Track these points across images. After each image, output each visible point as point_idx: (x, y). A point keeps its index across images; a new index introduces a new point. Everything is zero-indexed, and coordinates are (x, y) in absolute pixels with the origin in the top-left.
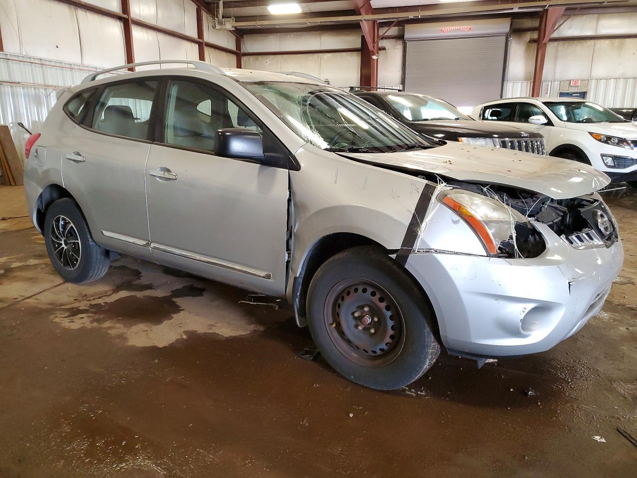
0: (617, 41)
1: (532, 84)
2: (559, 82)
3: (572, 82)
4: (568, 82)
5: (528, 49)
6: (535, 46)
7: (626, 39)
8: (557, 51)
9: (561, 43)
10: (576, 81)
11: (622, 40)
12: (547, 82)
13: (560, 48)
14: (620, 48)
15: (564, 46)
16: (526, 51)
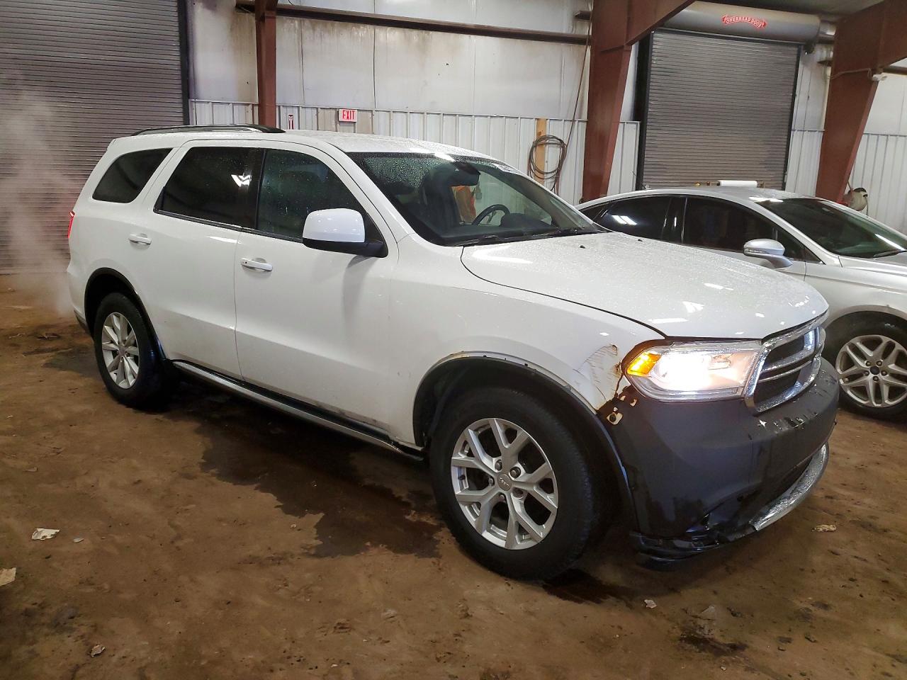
0: (415, 34)
1: (256, 109)
2: (315, 111)
3: (341, 111)
4: (334, 112)
5: (234, 27)
6: (250, 19)
7: (431, 33)
8: (301, 36)
9: (307, 22)
10: (350, 112)
11: (424, 33)
12: (290, 111)
13: (307, 34)
14: (423, 48)
15: (314, 30)
16: (232, 30)
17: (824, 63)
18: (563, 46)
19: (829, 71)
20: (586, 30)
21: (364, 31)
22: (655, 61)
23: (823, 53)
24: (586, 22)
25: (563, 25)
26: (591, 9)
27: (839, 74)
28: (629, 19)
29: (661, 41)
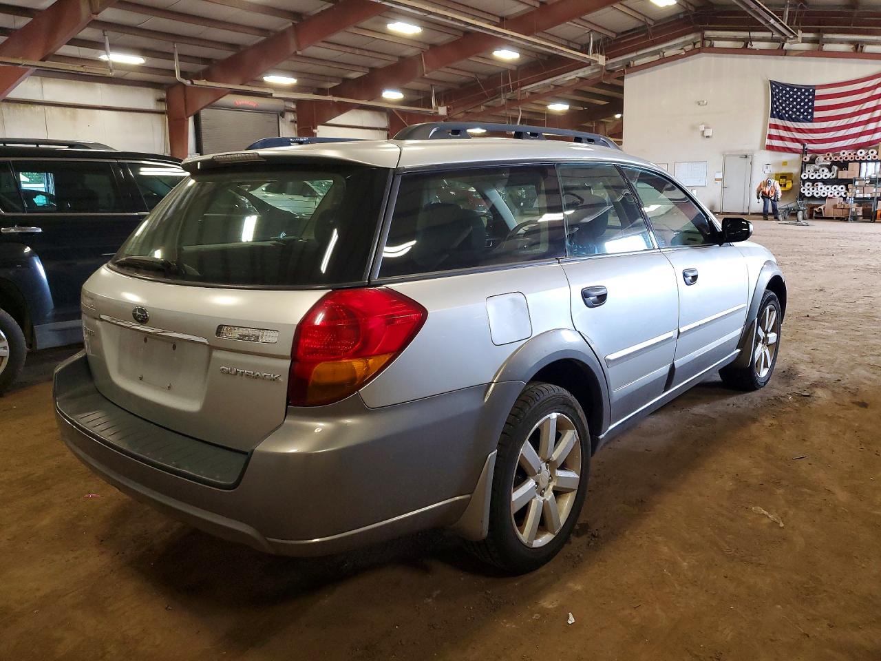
0: (67, 110)
7: (78, 109)
11: (72, 109)
17: (292, 121)
18: (152, 115)
19: (296, 125)
20: (164, 107)
21: (39, 108)
22: (203, 122)
23: (290, 117)
24: (163, 103)
25: (151, 105)
26: (164, 95)
27: (300, 128)
28: (185, 105)
29: (204, 114)
